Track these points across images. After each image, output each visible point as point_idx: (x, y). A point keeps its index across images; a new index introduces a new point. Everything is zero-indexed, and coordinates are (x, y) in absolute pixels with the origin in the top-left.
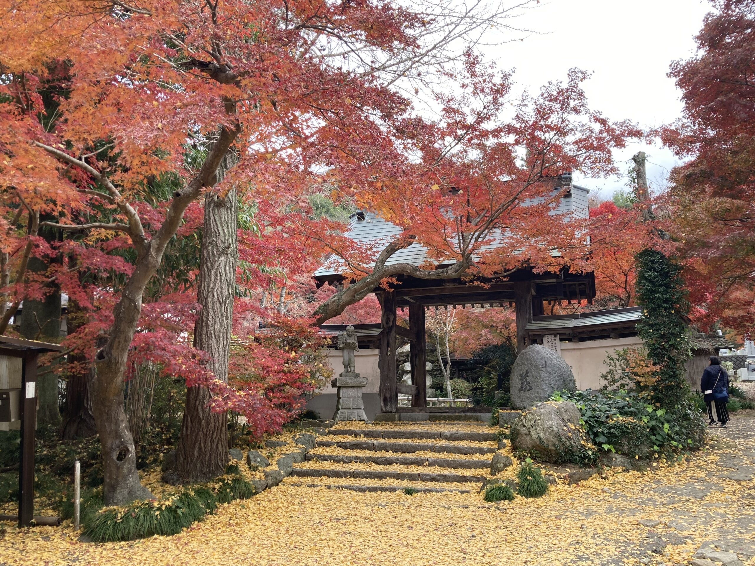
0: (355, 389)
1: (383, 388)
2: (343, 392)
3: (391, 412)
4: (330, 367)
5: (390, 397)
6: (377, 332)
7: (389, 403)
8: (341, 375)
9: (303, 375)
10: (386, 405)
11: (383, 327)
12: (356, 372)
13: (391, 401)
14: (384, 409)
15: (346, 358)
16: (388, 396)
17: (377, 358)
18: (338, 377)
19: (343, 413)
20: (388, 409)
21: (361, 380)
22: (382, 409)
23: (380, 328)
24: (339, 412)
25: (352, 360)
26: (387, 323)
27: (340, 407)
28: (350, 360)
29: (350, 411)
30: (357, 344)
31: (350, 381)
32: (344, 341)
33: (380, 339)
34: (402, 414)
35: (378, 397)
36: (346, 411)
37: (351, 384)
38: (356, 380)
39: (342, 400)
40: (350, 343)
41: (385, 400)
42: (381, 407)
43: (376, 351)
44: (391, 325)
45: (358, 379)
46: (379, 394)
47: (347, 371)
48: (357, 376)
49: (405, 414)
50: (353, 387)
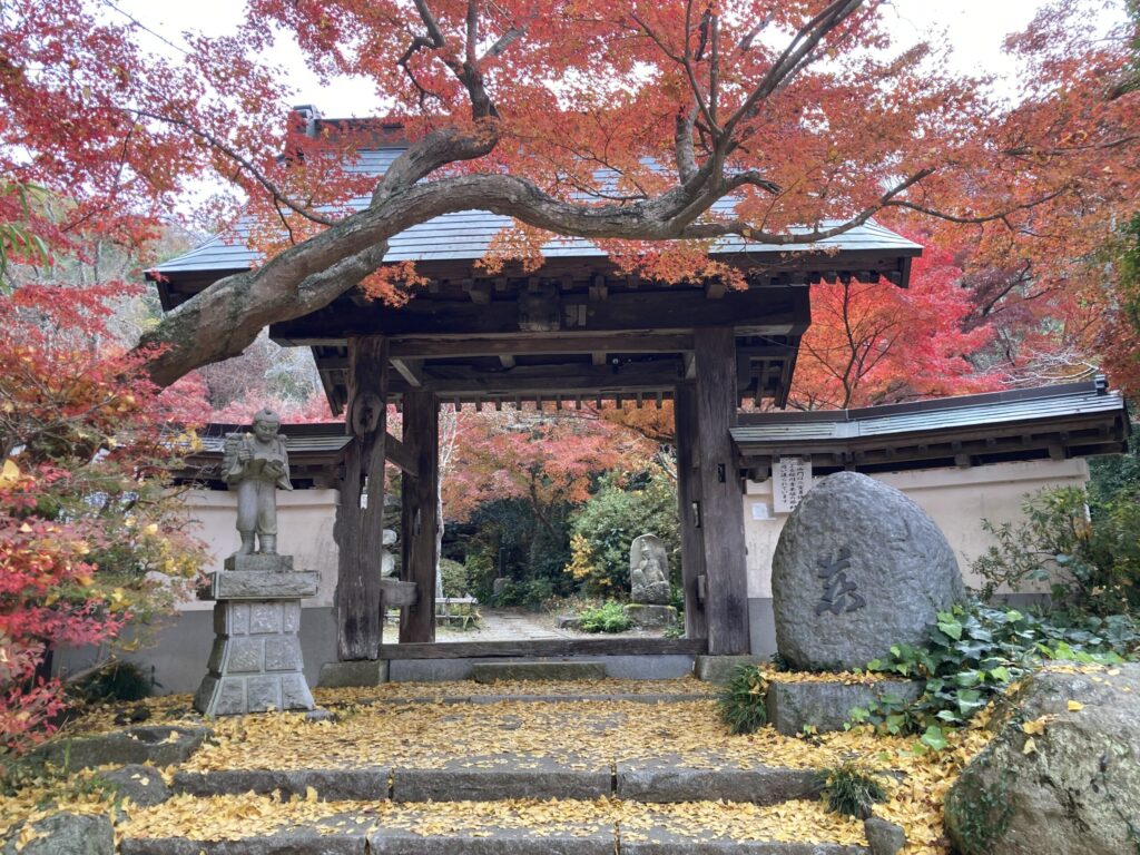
0: (278, 607)
1: (344, 595)
2: (237, 619)
3: (365, 658)
4: (195, 535)
5: (365, 619)
6: (339, 443)
7: (360, 634)
8: (230, 564)
9: (56, 569)
10: (351, 638)
11: (352, 432)
12: (280, 551)
13: (366, 631)
14: (345, 651)
15: (250, 511)
16: (359, 615)
17: (332, 514)
18: (219, 567)
19: (232, 687)
20: (358, 650)
21: (299, 578)
22: (339, 652)
23: (343, 434)
24: (220, 684)
25: (269, 515)
26: (364, 422)
27: (223, 668)
28: (261, 518)
29: (255, 678)
30: (286, 466)
31: (262, 583)
32: (244, 456)
33: (343, 463)
34: (394, 664)
35: (330, 618)
36: (243, 679)
37: (264, 593)
38: (280, 579)
39: (229, 645)
40: (264, 463)
41: (350, 627)
42: (339, 643)
43: (331, 496)
44: (373, 426)
45: (289, 577)
46: (334, 612)
47: (251, 551)
48: (285, 564)
49: (403, 663)
50: (270, 601)
